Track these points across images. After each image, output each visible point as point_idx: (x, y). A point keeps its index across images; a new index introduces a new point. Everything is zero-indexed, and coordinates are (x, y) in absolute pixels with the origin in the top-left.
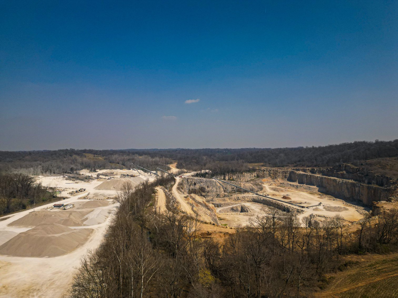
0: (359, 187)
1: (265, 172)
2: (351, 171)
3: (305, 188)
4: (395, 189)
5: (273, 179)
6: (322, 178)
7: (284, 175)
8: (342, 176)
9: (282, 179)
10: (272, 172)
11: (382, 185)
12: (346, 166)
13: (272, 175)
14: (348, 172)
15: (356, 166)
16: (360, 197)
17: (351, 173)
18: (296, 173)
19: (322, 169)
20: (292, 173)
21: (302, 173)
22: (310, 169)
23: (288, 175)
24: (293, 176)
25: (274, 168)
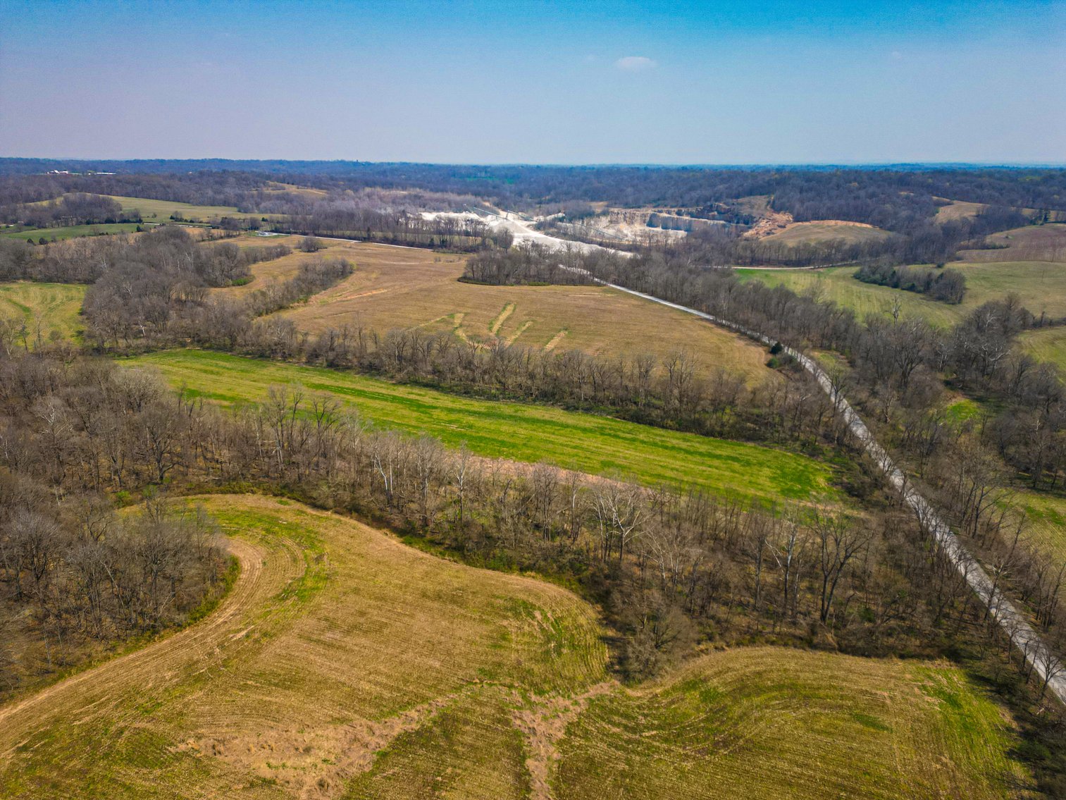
2: (722, 211)
5: (628, 224)
6: (691, 221)
7: (644, 218)
9: (640, 224)
12: (718, 207)
13: (627, 219)
14: (719, 213)
17: (722, 214)
18: (659, 216)
19: (690, 209)
20: (653, 216)
21: (667, 215)
22: (676, 210)
23: (648, 219)
24: (654, 220)
25: (629, 210)
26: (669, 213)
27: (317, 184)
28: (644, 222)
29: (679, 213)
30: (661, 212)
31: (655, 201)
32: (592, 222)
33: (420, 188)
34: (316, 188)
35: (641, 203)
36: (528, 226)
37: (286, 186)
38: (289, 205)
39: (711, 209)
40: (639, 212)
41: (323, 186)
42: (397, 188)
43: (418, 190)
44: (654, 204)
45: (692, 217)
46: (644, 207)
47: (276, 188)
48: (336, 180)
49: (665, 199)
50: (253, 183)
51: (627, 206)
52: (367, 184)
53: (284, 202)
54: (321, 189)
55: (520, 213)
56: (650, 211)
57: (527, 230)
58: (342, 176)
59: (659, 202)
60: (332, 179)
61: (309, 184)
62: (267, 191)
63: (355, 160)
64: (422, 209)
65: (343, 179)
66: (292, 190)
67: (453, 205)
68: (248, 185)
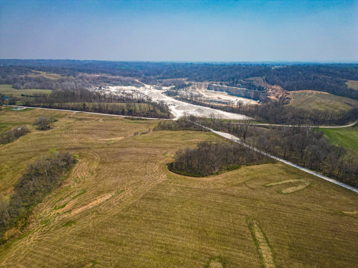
0: (250, 91)
1: (195, 85)
2: (243, 84)
3: (220, 93)
4: (267, 92)
5: (199, 89)
6: (228, 88)
7: (205, 86)
8: (239, 87)
9: (204, 89)
10: (199, 85)
11: (260, 90)
12: (240, 82)
13: (199, 87)
14: (242, 84)
15: (246, 81)
16: (250, 96)
17: (243, 85)
18: (212, 85)
19: (226, 83)
20: (209, 85)
21: (216, 85)
22: (219, 83)
23: (207, 86)
24: (210, 87)
25: (199, 83)
26: (217, 84)
27: (56, 71)
28: (206, 88)
29: (221, 84)
30: (213, 83)
31: (208, 78)
32: (187, 89)
33: (105, 73)
34: (56, 73)
35: (202, 79)
36: (162, 93)
37: (41, 72)
38: (40, 84)
39: (237, 82)
40: (203, 84)
41: (59, 72)
42: (94, 74)
43: (104, 74)
44: (208, 80)
45: (228, 86)
46: (205, 81)
47: (36, 73)
48: (65, 69)
49: (212, 78)
50: (24, 71)
51: (197, 81)
52: (80, 71)
53: (37, 83)
54: (59, 73)
55: (154, 86)
56: (208, 83)
57: (163, 95)
58: (68, 67)
59: (210, 79)
60: (63, 69)
61: (52, 72)
62: (30, 75)
63: (73, 59)
64: (108, 84)
65: (68, 69)
66: (44, 74)
67: (123, 82)
68: (22, 72)
